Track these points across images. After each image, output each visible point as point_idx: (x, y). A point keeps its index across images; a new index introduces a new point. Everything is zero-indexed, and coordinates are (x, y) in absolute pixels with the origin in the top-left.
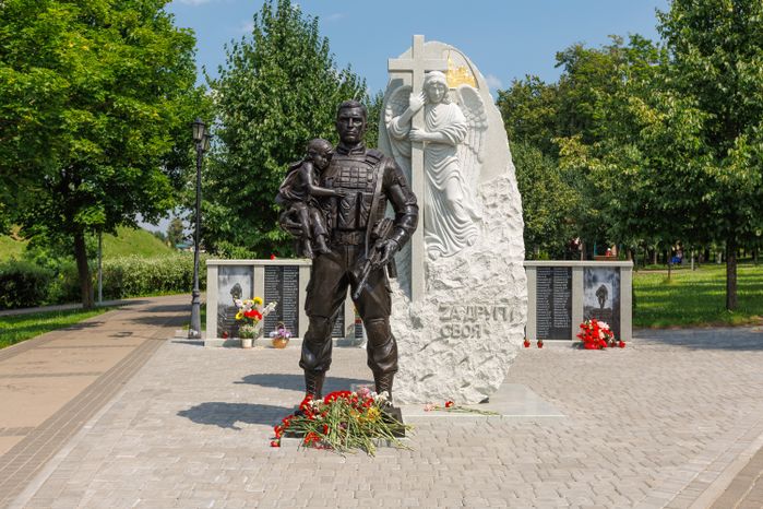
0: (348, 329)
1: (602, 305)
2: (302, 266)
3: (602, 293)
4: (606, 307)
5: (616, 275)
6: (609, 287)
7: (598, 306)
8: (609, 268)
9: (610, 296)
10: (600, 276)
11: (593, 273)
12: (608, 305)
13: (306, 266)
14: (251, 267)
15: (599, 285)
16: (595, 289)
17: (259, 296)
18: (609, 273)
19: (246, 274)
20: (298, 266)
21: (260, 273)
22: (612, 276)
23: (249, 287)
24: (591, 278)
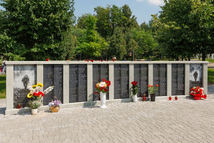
0: (89, 96)
1: (196, 80)
2: (65, 65)
3: (196, 75)
4: (197, 80)
5: (201, 67)
6: (198, 72)
7: (194, 80)
8: (198, 64)
9: (199, 76)
10: (195, 68)
11: (192, 66)
12: (198, 79)
13: (67, 65)
14: (35, 66)
15: (195, 71)
16: (193, 73)
17: (40, 82)
18: (198, 66)
19: (32, 70)
20: (63, 65)
21: (40, 69)
22: (199, 67)
23: (33, 77)
24: (192, 68)
